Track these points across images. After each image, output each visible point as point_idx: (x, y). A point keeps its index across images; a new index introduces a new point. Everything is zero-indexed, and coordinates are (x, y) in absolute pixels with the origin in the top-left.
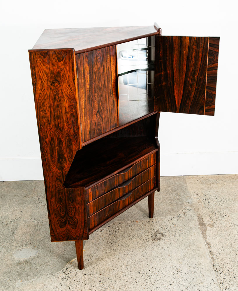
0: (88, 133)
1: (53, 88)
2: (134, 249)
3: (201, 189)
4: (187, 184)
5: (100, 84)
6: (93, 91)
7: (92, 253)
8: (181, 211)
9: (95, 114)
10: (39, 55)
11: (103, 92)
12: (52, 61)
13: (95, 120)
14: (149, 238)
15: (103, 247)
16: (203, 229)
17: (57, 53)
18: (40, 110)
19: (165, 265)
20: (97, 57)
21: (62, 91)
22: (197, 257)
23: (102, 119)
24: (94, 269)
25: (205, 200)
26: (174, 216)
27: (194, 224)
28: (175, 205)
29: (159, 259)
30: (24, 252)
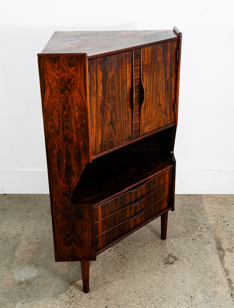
0: (99, 146)
1: (62, 95)
2: (144, 272)
3: (219, 210)
4: (204, 204)
5: (114, 93)
6: (106, 101)
7: (98, 275)
8: (196, 233)
9: (107, 125)
10: (48, 60)
11: (117, 101)
12: (63, 66)
13: (107, 132)
14: (161, 261)
15: (111, 269)
16: (221, 254)
17: (68, 58)
18: (48, 119)
19: (178, 291)
20: (111, 63)
21: (72, 100)
22: (213, 284)
23: (115, 131)
24: (100, 293)
25: (223, 223)
26: (189, 239)
27: (211, 248)
28: (190, 226)
29: (171, 285)
30: (25, 272)
